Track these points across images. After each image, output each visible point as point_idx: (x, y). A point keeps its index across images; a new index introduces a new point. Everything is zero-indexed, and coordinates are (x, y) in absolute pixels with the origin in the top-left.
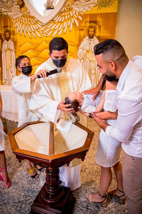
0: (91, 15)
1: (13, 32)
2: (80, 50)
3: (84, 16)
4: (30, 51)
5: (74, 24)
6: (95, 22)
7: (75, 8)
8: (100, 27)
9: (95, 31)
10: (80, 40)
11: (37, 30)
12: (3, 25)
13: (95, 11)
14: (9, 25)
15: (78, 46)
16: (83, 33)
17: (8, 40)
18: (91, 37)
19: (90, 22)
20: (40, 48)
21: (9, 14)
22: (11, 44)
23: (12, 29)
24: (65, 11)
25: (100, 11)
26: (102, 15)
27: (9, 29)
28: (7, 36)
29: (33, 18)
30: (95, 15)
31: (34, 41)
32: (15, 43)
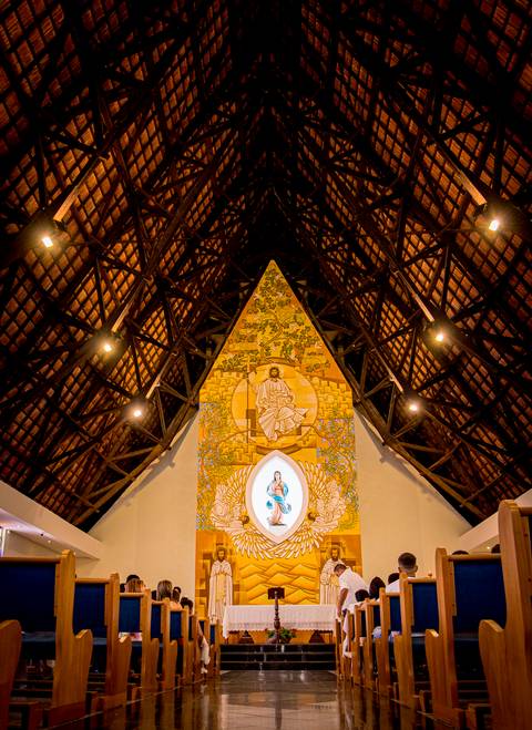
0: (333, 537)
1: (231, 551)
2: (324, 575)
3: (325, 537)
4: (255, 575)
5: (314, 545)
6: (338, 544)
7: (314, 528)
8: (344, 549)
9: (339, 553)
10: (323, 563)
11: (267, 550)
12: (215, 541)
13: (337, 533)
14: (224, 541)
15: (321, 569)
16: (325, 555)
17: (221, 561)
18: (335, 559)
19: (333, 543)
20: (269, 572)
21: (226, 530)
22: (226, 566)
23: (229, 547)
24: (301, 531)
25: (342, 533)
26: (344, 537)
27: (224, 546)
28: (221, 555)
29: (262, 535)
30: (337, 537)
31: (261, 562)
32: (233, 565)
